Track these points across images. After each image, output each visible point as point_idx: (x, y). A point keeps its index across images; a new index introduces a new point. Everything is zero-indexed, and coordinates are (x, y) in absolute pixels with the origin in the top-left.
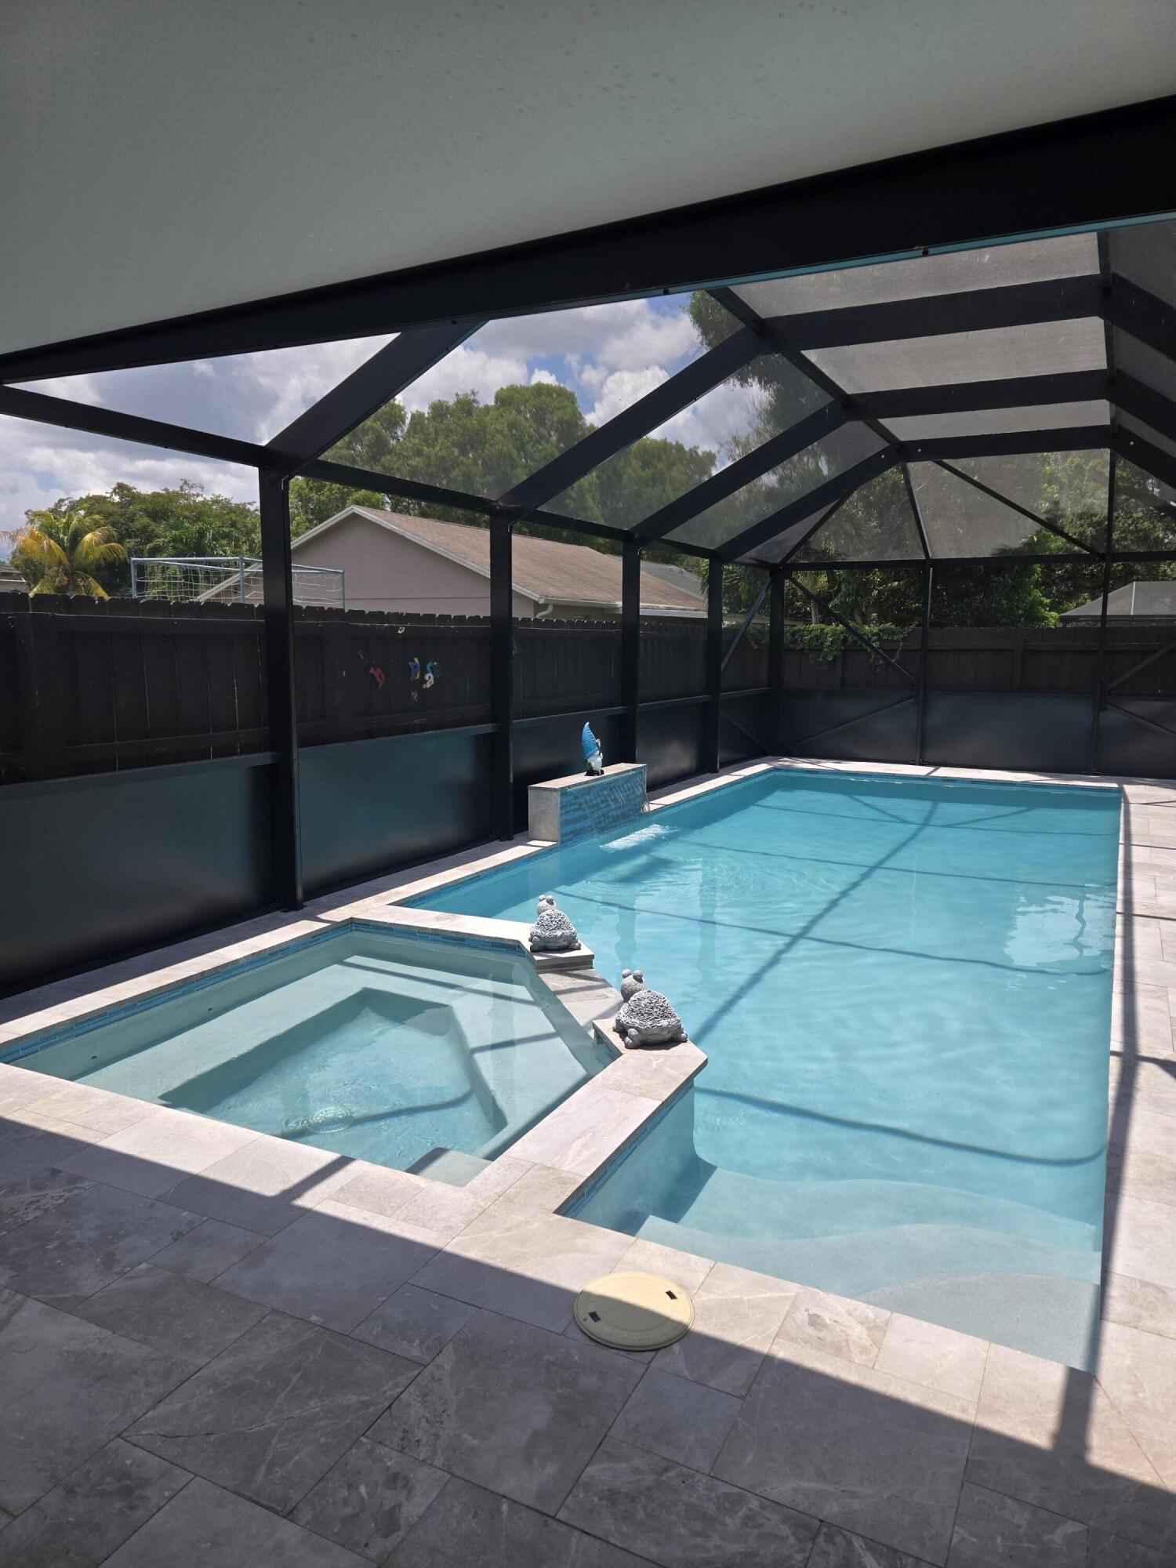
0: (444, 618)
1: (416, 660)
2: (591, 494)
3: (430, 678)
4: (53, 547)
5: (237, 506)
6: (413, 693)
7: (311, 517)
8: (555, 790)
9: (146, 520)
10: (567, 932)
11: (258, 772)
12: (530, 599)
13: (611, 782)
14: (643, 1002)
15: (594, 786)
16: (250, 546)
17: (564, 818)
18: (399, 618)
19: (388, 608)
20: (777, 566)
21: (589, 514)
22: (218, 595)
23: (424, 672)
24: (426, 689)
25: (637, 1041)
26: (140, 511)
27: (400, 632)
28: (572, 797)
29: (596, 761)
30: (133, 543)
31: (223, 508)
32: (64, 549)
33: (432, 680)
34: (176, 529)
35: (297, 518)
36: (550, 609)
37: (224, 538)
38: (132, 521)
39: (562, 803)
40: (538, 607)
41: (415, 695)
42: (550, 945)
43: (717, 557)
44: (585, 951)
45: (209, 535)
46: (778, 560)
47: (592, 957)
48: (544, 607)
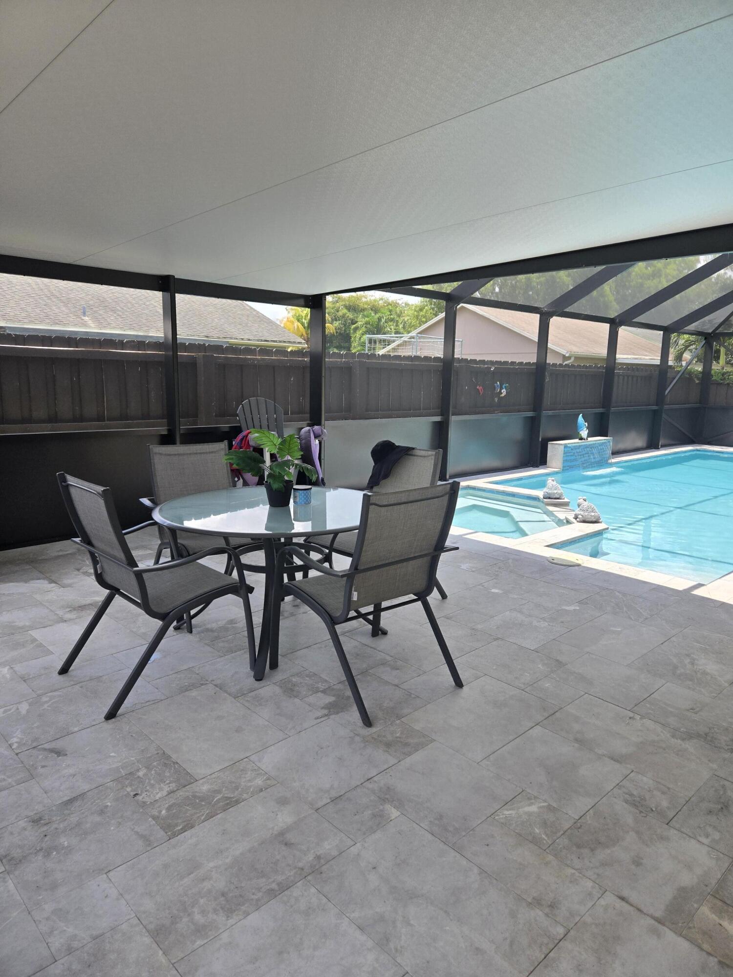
0: (513, 363)
1: (498, 383)
2: (609, 286)
3: (504, 392)
4: (300, 327)
5: (393, 302)
6: (496, 399)
7: (433, 306)
8: (561, 444)
9: (345, 311)
10: (559, 492)
11: (436, 423)
12: (560, 353)
13: (591, 445)
14: (585, 507)
15: (582, 445)
16: (404, 325)
17: (565, 458)
18: (492, 363)
19: (487, 358)
20: (709, 334)
21: (606, 299)
22: (388, 352)
23: (501, 388)
24: (502, 397)
25: (581, 520)
26: (342, 305)
27: (492, 369)
28: (570, 449)
29: (584, 433)
30: (337, 324)
31: (385, 303)
32: (304, 328)
33: (505, 393)
34: (368, 317)
35: (426, 308)
36: (573, 359)
37: (391, 321)
38: (338, 311)
39: (564, 451)
40: (565, 358)
41: (496, 400)
42: (552, 496)
43: (667, 331)
44: (566, 500)
45: (383, 320)
46: (710, 331)
47: (569, 502)
48: (569, 358)
